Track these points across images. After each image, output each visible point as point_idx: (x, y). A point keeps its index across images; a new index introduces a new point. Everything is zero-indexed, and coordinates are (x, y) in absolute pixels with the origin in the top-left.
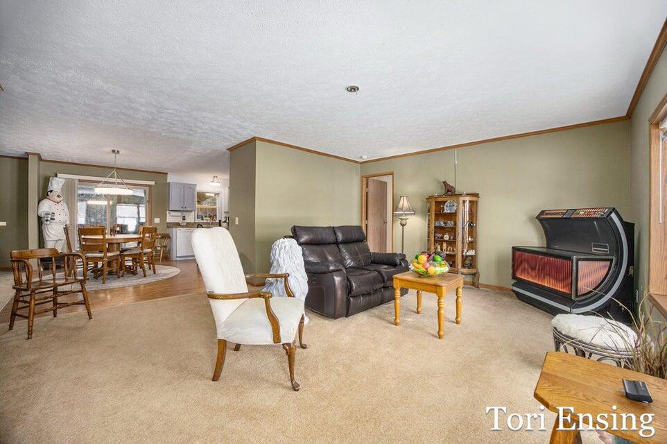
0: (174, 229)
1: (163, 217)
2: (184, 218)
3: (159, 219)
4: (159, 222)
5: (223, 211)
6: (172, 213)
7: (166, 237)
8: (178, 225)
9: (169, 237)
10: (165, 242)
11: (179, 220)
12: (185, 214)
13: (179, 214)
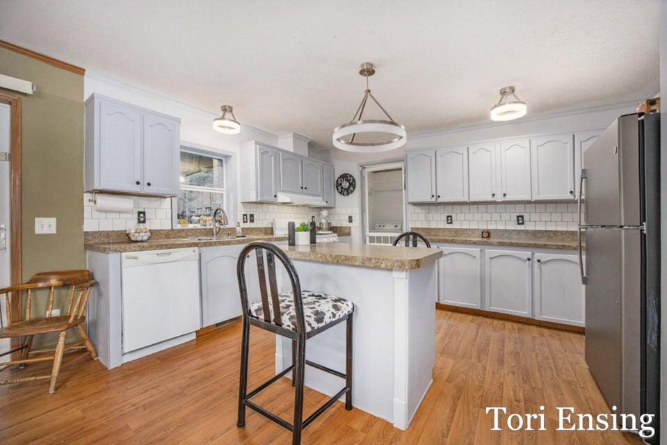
0: (112, 258)
1: (71, 214)
2: (142, 217)
3: (53, 221)
4: (53, 230)
5: (240, 200)
6: (103, 201)
7: (83, 280)
8: (125, 240)
9: (96, 284)
10: (76, 303)
11: (128, 224)
12: (144, 204)
13: (127, 203)
